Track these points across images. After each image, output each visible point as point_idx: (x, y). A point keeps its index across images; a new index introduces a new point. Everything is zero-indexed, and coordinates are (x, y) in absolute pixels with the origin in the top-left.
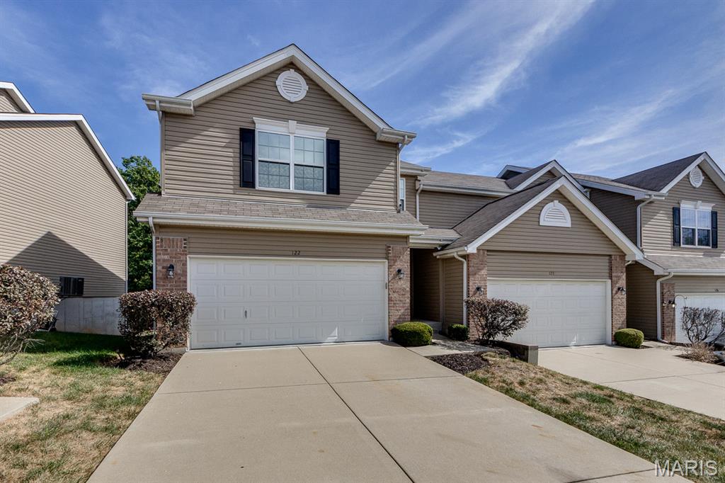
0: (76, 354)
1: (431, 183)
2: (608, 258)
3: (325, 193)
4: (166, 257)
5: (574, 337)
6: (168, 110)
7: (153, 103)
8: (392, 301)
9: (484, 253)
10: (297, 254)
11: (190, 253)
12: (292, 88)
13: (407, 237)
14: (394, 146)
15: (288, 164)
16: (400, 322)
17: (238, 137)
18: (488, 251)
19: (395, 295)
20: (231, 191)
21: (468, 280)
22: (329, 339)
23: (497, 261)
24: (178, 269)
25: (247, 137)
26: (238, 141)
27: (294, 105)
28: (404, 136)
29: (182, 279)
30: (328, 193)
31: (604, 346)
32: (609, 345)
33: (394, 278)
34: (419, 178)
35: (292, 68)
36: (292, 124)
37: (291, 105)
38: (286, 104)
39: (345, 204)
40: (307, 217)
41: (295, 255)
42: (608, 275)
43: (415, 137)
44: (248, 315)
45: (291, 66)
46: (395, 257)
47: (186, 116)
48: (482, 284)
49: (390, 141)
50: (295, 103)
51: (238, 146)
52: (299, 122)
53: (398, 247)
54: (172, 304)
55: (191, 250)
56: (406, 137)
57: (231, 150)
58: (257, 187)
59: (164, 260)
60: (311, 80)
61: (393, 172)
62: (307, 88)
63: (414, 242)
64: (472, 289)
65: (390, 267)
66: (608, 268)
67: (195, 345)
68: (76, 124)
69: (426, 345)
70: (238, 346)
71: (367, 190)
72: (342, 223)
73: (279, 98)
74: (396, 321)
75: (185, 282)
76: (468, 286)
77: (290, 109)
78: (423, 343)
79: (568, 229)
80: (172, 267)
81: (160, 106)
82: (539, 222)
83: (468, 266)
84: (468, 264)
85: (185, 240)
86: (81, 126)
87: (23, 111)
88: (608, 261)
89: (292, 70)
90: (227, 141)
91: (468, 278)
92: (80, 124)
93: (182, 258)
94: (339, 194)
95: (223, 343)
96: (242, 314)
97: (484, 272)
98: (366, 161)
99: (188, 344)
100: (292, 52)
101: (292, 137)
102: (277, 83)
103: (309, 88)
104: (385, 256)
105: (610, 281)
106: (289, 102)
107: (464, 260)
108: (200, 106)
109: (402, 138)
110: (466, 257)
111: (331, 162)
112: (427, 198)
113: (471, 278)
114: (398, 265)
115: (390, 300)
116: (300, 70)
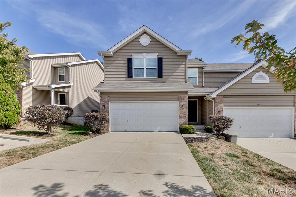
0: (79, 131)
1: (210, 69)
2: (293, 97)
3: (157, 78)
4: (103, 102)
5: (272, 134)
6: (105, 56)
7: (100, 54)
8: (180, 116)
9: (222, 97)
10: (144, 100)
11: (110, 101)
12: (145, 41)
13: (187, 92)
14: (185, 57)
15: (144, 68)
16: (183, 125)
17: (127, 61)
18: (224, 96)
19: (182, 114)
20: (125, 80)
21: (214, 108)
22: (156, 130)
23: (229, 100)
24: (106, 106)
25: (130, 60)
26: (127, 63)
27: (146, 47)
28: (187, 52)
29: (108, 109)
30: (158, 77)
31: (289, 138)
32: (293, 139)
33: (181, 108)
34: (204, 68)
35: (145, 34)
36: (145, 54)
37: (145, 47)
38: (143, 47)
39: (164, 81)
40: (148, 87)
41: (144, 101)
42: (293, 105)
43: (192, 52)
44: (129, 121)
45: (145, 33)
46: (181, 100)
47: (111, 56)
48: (221, 109)
49: (182, 55)
50: (146, 46)
51: (127, 64)
52: (147, 53)
53: (182, 96)
54: (96, 116)
55: (110, 100)
56: (188, 52)
57: (125, 66)
58: (133, 78)
59: (102, 103)
60: (152, 37)
61: (184, 67)
62: (150, 40)
63: (191, 94)
64: (216, 112)
65: (179, 104)
66: (293, 101)
67: (113, 130)
68: (96, 62)
69: (190, 134)
70: (125, 131)
71: (173, 75)
72: (160, 88)
73: (141, 45)
74: (182, 124)
75: (108, 110)
76: (214, 111)
77: (145, 49)
78: (189, 133)
79: (268, 84)
80: (104, 106)
81: (102, 55)
82: (251, 82)
83: (214, 103)
84: (214, 102)
85: (108, 97)
86: (98, 63)
87: (83, 60)
88: (293, 98)
89: (145, 35)
90: (123, 63)
91: (214, 107)
92: (98, 62)
93: (108, 103)
94: (162, 77)
95: (120, 130)
96: (127, 120)
97: (222, 105)
98: (173, 64)
99: (110, 130)
100: (144, 28)
101: (145, 59)
102: (140, 40)
103: (151, 40)
104: (177, 99)
105: (294, 108)
106: (144, 46)
107: (212, 100)
108: (115, 53)
109: (187, 53)
110: (214, 99)
111: (159, 66)
112: (207, 76)
113: (216, 107)
114: (183, 103)
115: (179, 116)
116: (148, 34)
